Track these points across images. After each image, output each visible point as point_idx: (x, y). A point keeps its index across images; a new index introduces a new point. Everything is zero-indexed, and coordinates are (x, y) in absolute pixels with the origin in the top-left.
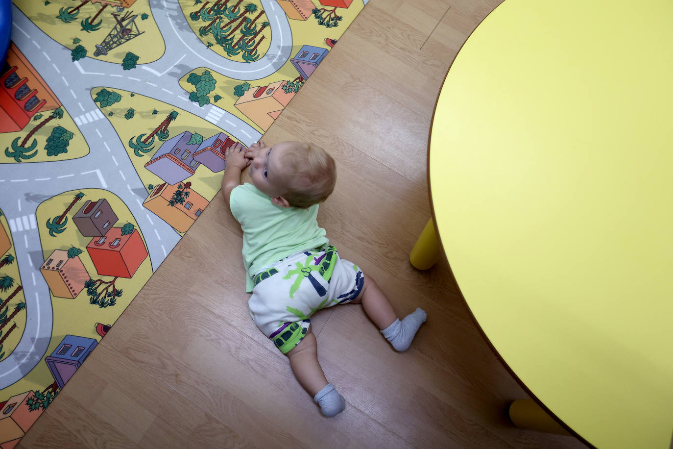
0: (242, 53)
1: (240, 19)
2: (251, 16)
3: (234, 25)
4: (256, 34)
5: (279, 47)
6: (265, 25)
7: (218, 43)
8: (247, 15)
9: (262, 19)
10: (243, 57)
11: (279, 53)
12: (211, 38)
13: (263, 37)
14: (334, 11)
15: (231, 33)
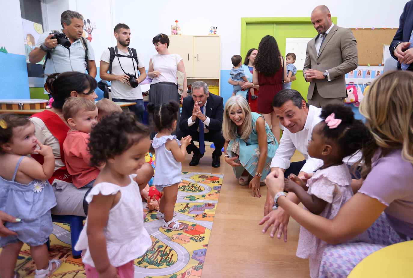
0: (165, 264)
1: (157, 252)
2: (163, 249)
3: (155, 255)
4: (168, 255)
5: (182, 255)
6: (170, 250)
7: (150, 264)
8: (160, 249)
9: (168, 249)
10: (166, 265)
11: (184, 257)
12: (145, 264)
13: (172, 255)
14: (199, 236)
15: (155, 259)
